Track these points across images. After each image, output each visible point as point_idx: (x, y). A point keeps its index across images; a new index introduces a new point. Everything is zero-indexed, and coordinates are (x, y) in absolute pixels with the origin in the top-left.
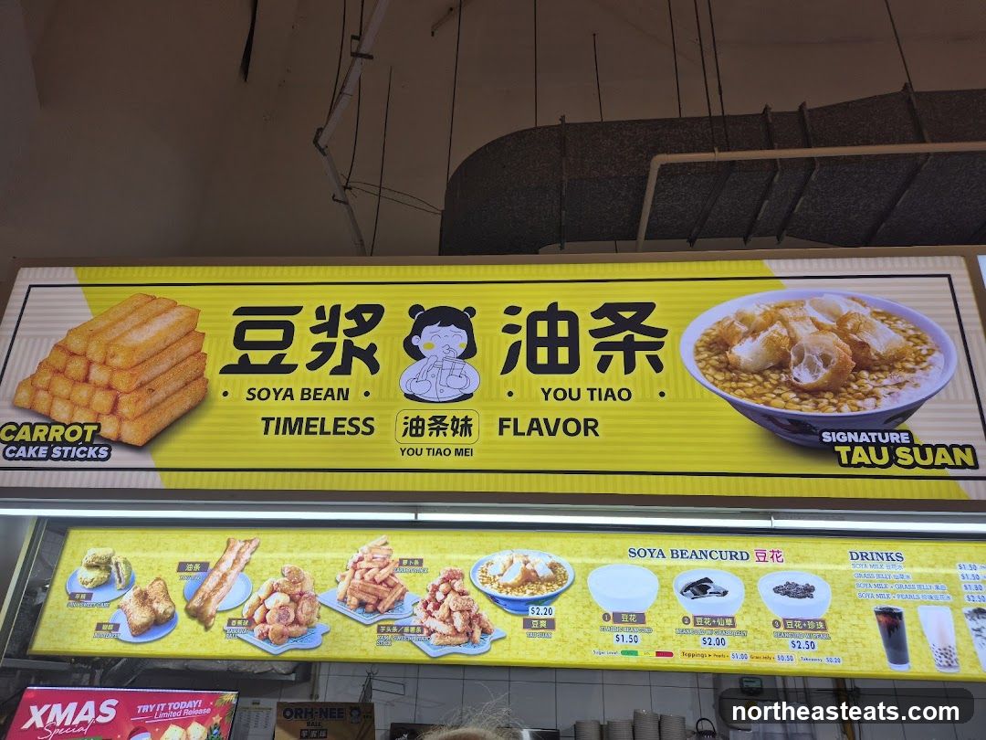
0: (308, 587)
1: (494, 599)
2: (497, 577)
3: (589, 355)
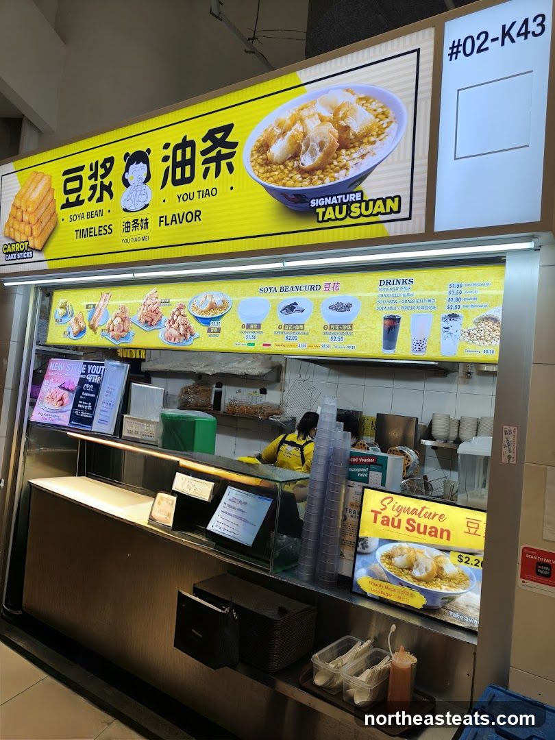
0: (128, 315)
1: (197, 318)
3: (200, 168)
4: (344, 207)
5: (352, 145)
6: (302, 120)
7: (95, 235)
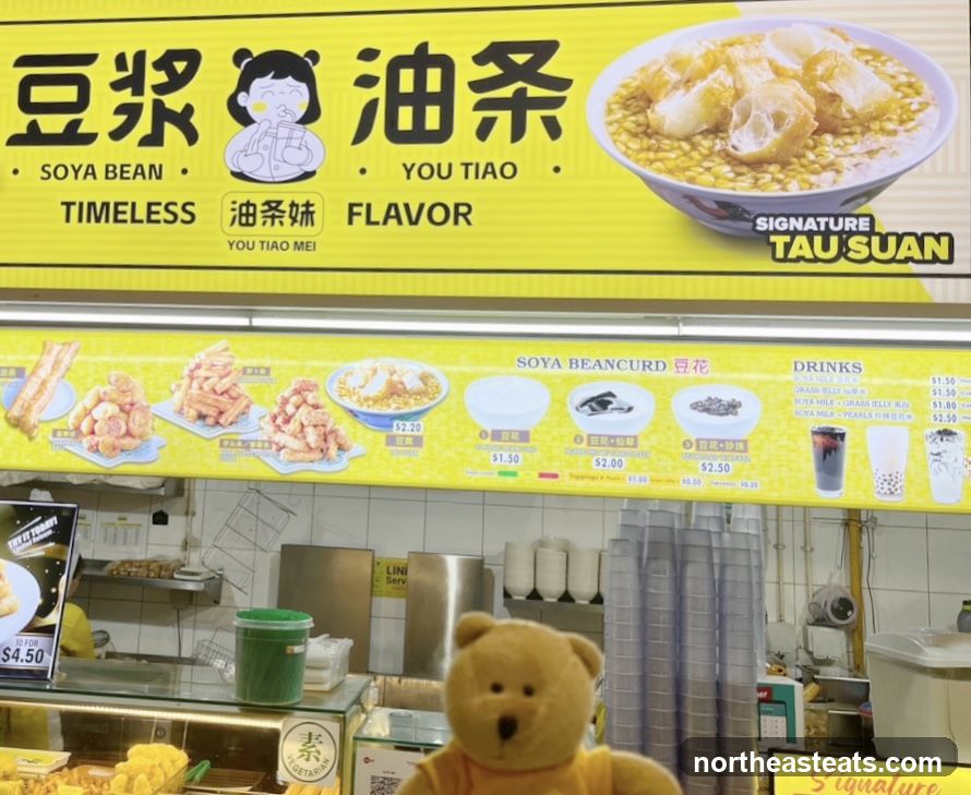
0: (139, 397)
1: (353, 413)
2: (357, 390)
3: (466, 116)
4: (834, 240)
5: (847, 130)
6: (731, 67)
7: (134, 220)
